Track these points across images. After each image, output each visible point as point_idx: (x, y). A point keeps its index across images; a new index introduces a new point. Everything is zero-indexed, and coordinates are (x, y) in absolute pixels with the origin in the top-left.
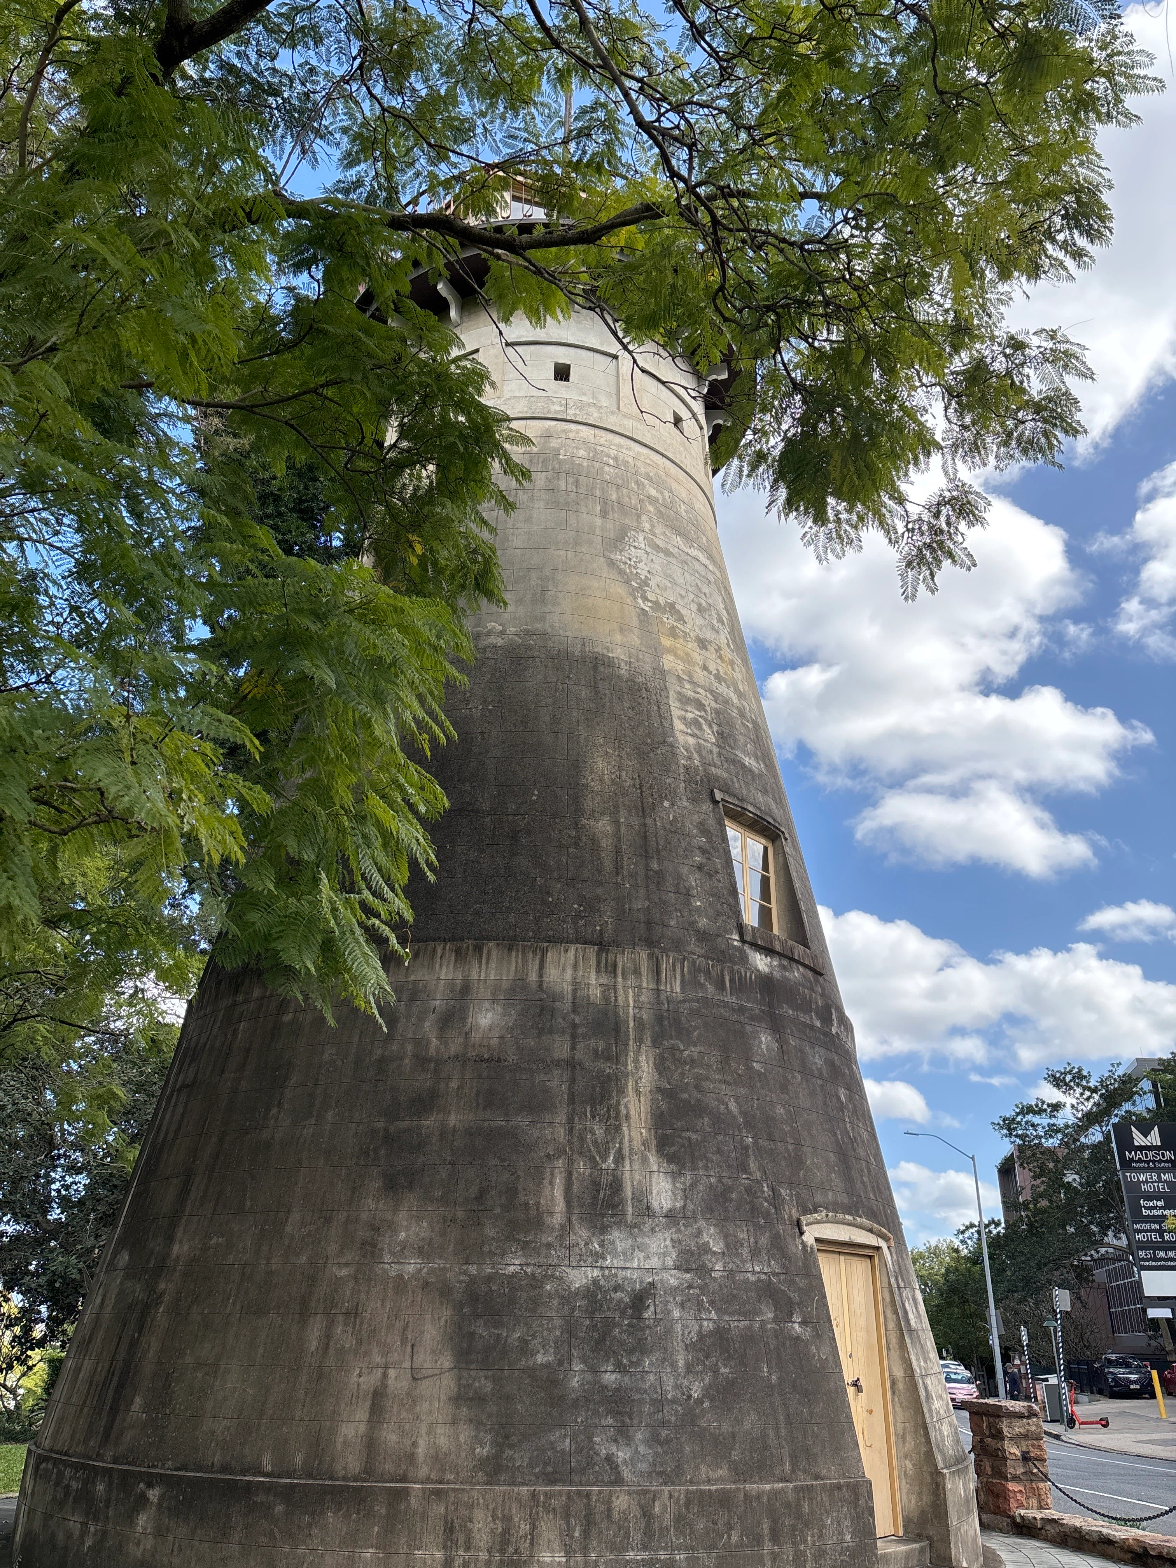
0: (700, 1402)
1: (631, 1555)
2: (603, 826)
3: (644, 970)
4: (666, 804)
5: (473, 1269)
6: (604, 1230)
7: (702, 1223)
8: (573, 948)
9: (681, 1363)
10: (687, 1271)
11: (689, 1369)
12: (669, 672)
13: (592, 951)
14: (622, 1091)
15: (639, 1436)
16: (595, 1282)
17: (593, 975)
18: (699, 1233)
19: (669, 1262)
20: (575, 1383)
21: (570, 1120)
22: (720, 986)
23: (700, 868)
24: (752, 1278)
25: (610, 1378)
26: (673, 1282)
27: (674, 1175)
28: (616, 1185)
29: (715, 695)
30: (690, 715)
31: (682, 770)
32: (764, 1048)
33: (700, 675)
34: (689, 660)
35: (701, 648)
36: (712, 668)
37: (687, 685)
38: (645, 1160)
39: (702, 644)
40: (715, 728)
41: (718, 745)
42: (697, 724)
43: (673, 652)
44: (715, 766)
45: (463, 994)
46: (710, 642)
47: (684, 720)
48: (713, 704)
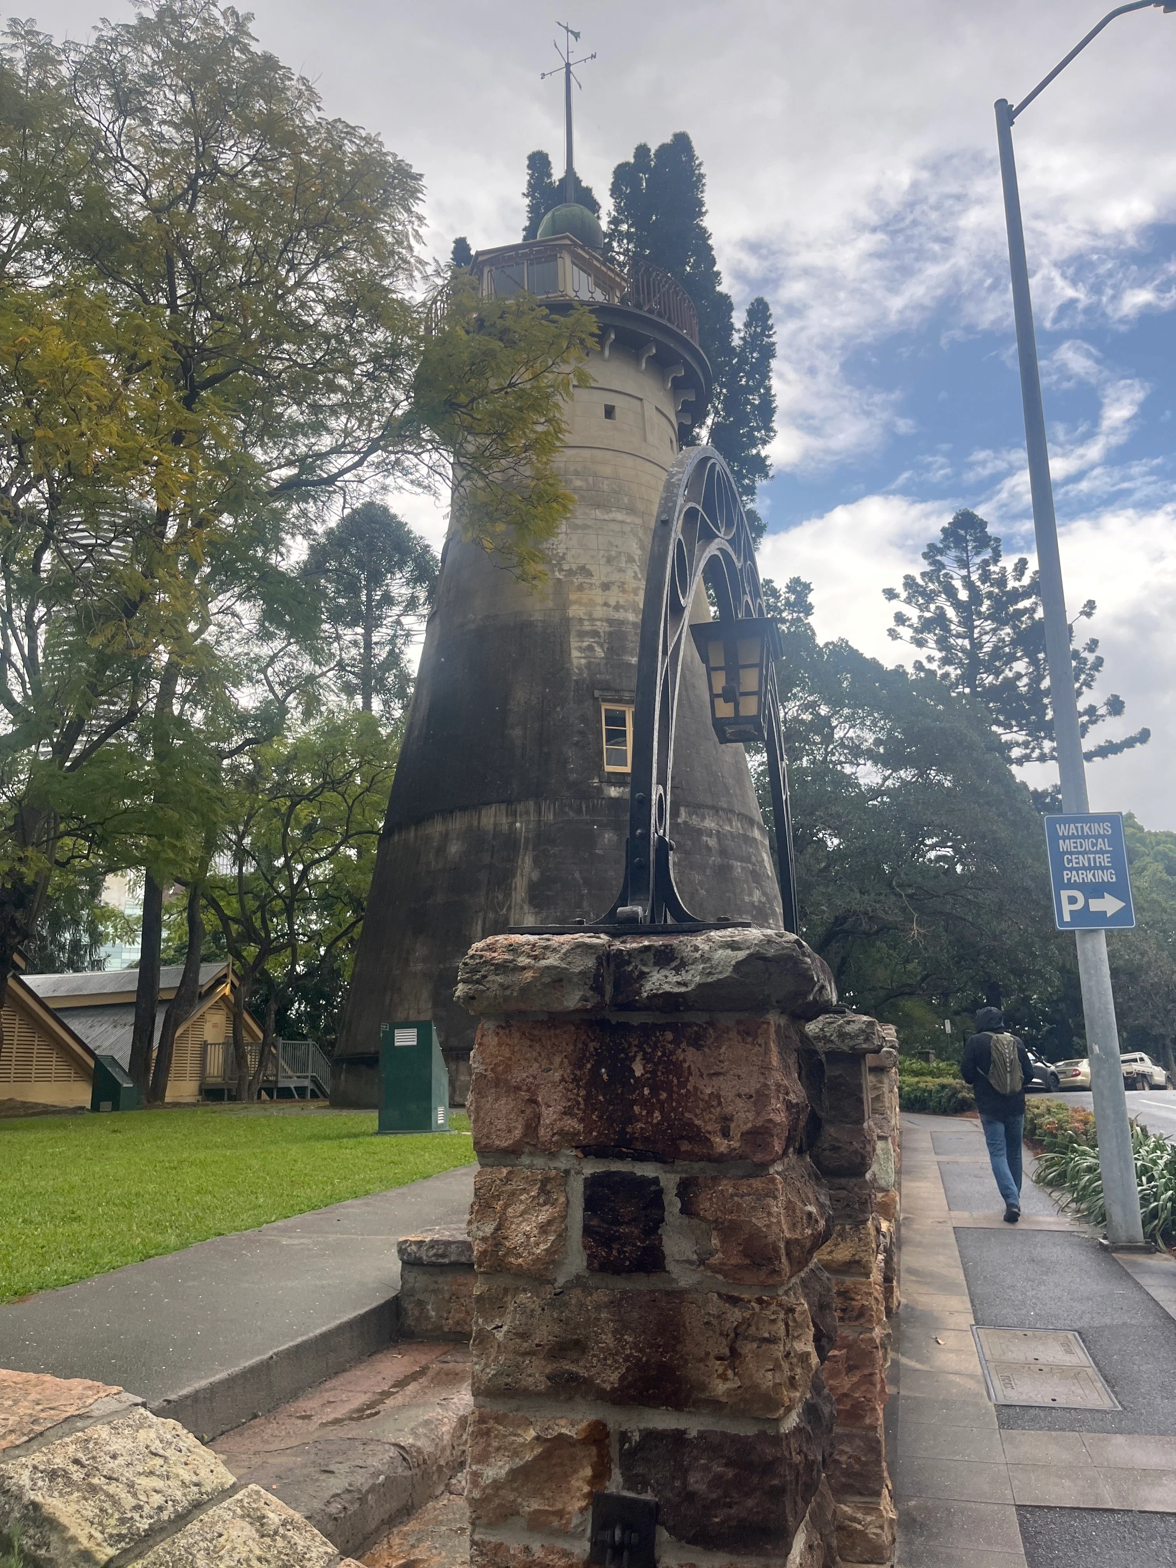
2: (517, 732)
3: (532, 810)
4: (558, 709)
5: (441, 966)
8: (494, 806)
12: (573, 618)
13: (503, 807)
14: (514, 876)
17: (504, 818)
21: (487, 894)
22: (579, 811)
23: (577, 744)
27: (537, 914)
28: (506, 922)
29: (610, 622)
30: (586, 644)
31: (573, 684)
32: (606, 841)
33: (599, 612)
34: (592, 603)
35: (604, 591)
36: (612, 602)
37: (586, 623)
38: (522, 908)
39: (606, 587)
40: (606, 646)
41: (606, 658)
42: (590, 648)
43: (578, 602)
44: (600, 674)
45: (445, 837)
46: (613, 583)
47: (580, 649)
48: (607, 629)
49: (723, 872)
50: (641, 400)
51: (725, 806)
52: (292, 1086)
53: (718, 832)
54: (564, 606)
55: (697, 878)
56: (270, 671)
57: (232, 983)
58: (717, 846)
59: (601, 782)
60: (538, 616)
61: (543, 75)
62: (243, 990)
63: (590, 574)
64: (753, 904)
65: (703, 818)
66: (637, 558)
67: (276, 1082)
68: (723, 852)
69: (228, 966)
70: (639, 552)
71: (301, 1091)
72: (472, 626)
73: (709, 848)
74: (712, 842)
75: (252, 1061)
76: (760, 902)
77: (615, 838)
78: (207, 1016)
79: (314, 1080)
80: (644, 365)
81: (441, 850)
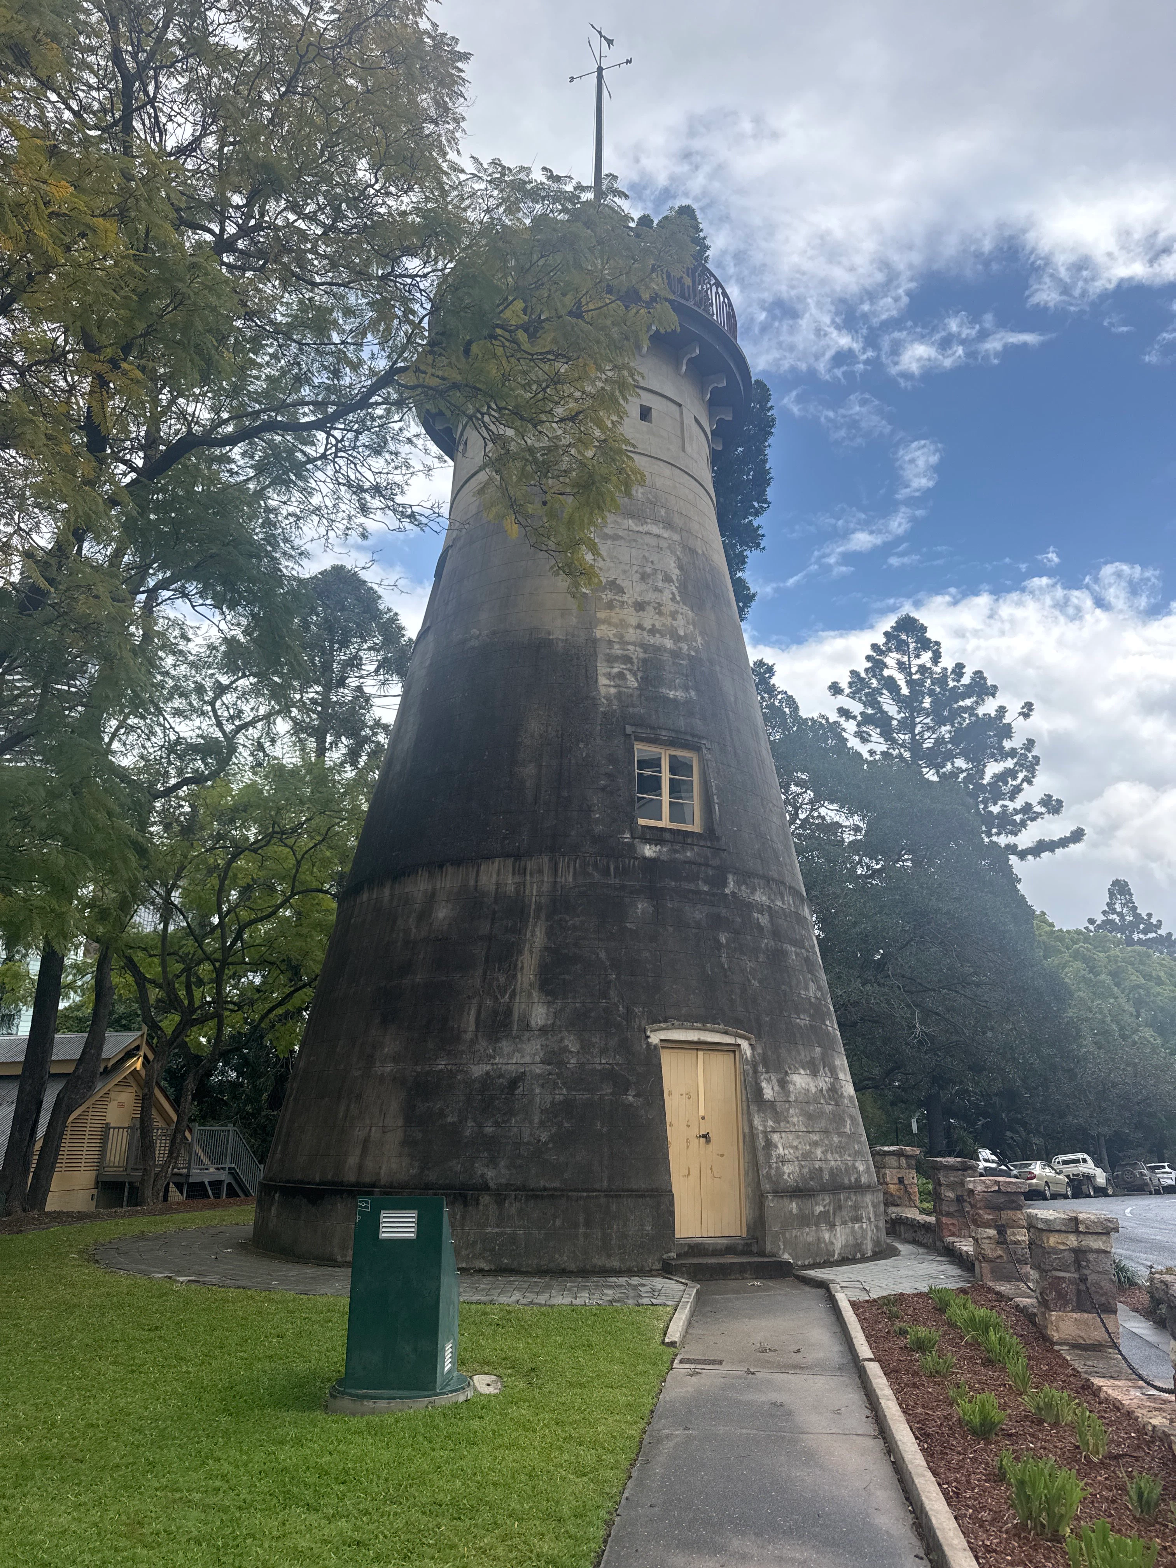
0: (546, 1143)
1: (489, 1230)
2: (530, 770)
3: (546, 870)
4: (582, 745)
5: (418, 1068)
6: (497, 1040)
7: (565, 1033)
8: (497, 860)
9: (536, 1121)
10: (549, 1064)
11: (542, 1123)
12: (600, 640)
13: (510, 862)
14: (520, 952)
15: (502, 1163)
16: (487, 1073)
17: (510, 877)
18: (562, 1039)
19: (538, 1059)
20: (467, 1133)
21: (485, 973)
22: (606, 872)
23: (603, 789)
24: (598, 1067)
25: (489, 1130)
26: (538, 1071)
27: (549, 1004)
28: (509, 1012)
29: (645, 647)
30: (615, 670)
31: (600, 716)
32: (639, 911)
33: (632, 634)
34: (623, 624)
35: (637, 611)
36: (647, 624)
37: (617, 646)
38: (530, 995)
39: (640, 607)
40: (640, 675)
41: (640, 688)
42: (621, 675)
43: (607, 622)
44: (633, 706)
45: (431, 898)
46: (649, 603)
47: (609, 676)
48: (642, 655)
49: (777, 957)
50: (680, 405)
51: (776, 876)
52: (206, 1181)
53: (769, 907)
54: (591, 624)
55: (750, 965)
56: (218, 704)
57: (145, 1057)
58: (769, 925)
59: (633, 837)
60: (558, 634)
61: (572, 79)
62: (157, 1066)
63: (621, 590)
64: (809, 999)
65: (753, 890)
66: (674, 578)
67: (187, 1176)
68: (776, 934)
69: (142, 1036)
70: (677, 571)
71: (216, 1185)
72: (474, 643)
73: (760, 928)
74: (764, 920)
75: (161, 1148)
76: (816, 998)
77: (651, 910)
78: (112, 1095)
79: (232, 1172)
80: (684, 368)
81: (425, 914)
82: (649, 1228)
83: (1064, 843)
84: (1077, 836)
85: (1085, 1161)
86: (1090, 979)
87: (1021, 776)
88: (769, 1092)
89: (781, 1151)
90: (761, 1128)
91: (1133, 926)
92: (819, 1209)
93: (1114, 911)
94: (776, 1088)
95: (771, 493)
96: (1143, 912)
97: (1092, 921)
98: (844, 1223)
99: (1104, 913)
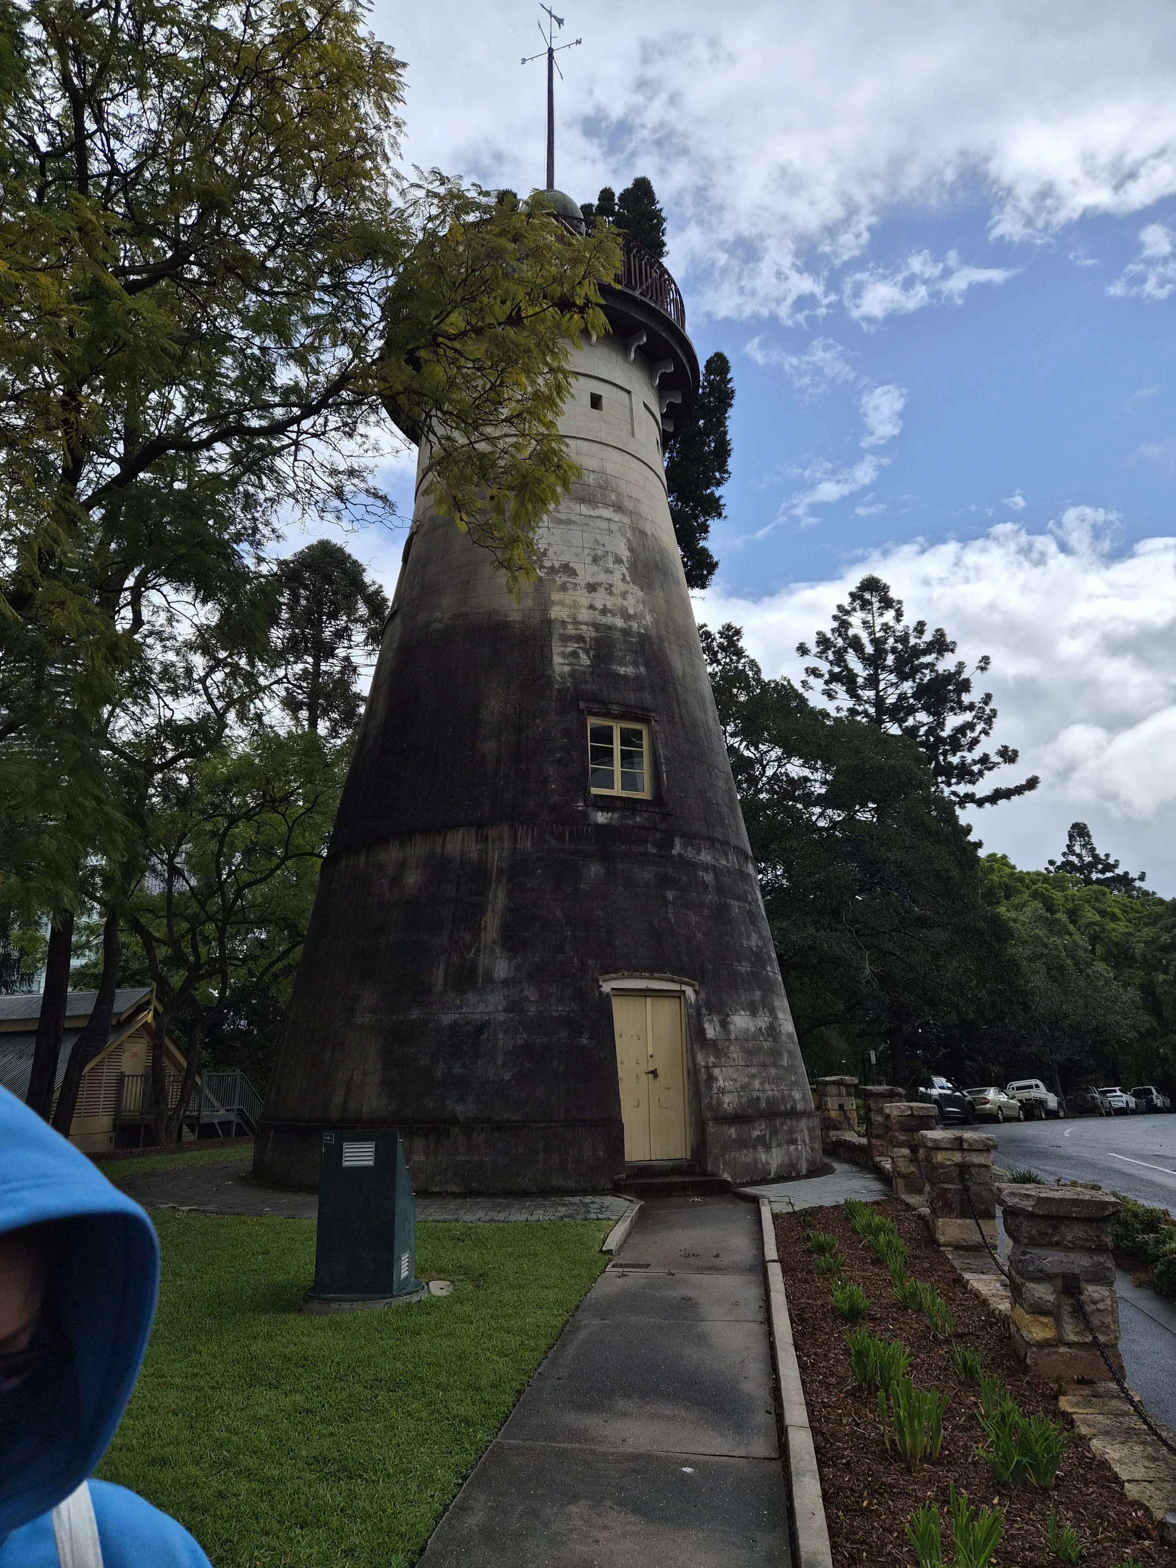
0: (509, 1082)
1: (459, 1158)
2: (490, 746)
3: (506, 837)
4: (538, 721)
5: (394, 1018)
6: (464, 992)
7: (525, 985)
8: (461, 830)
9: (500, 1062)
10: (511, 1012)
11: (505, 1065)
12: (555, 620)
13: (473, 831)
14: (484, 912)
15: (470, 1100)
16: (456, 1021)
17: (474, 844)
18: (523, 990)
19: (500, 1008)
20: (439, 1074)
21: (452, 932)
22: (561, 838)
23: (559, 761)
24: (555, 1014)
25: (458, 1070)
26: (501, 1019)
27: (510, 959)
28: (474, 967)
29: (596, 626)
30: (569, 649)
31: (555, 693)
32: (592, 874)
33: (584, 615)
34: (576, 605)
35: (589, 592)
36: (599, 605)
37: (570, 626)
38: (493, 951)
39: (592, 588)
40: (592, 653)
41: (592, 666)
42: (574, 654)
43: (561, 603)
44: (586, 683)
45: (402, 865)
46: (600, 585)
47: (563, 655)
48: (594, 634)
49: (721, 912)
50: (629, 392)
51: (721, 837)
52: (216, 1121)
53: (715, 866)
54: (545, 605)
55: (694, 919)
56: (209, 682)
57: (156, 1010)
58: (713, 882)
59: (586, 806)
60: (515, 617)
61: (524, 61)
62: (166, 1019)
63: (573, 573)
64: (750, 948)
65: (699, 852)
66: (625, 559)
67: (198, 1117)
68: (720, 890)
69: (152, 991)
70: (627, 553)
71: (226, 1125)
72: (438, 626)
73: (705, 885)
74: (709, 878)
75: (173, 1094)
76: (757, 946)
77: (603, 871)
78: (126, 1046)
79: (240, 1113)
80: (633, 356)
81: (397, 880)
82: (601, 1153)
83: (1019, 790)
84: (1032, 783)
85: (1037, 1086)
86: (1047, 918)
87: (979, 728)
88: (711, 1031)
89: (721, 1083)
90: (703, 1064)
91: (1091, 866)
92: (756, 1133)
93: (1073, 853)
94: (718, 1028)
95: (732, 463)
96: (1101, 852)
97: (1051, 863)
98: (779, 1145)
99: (1064, 854)
